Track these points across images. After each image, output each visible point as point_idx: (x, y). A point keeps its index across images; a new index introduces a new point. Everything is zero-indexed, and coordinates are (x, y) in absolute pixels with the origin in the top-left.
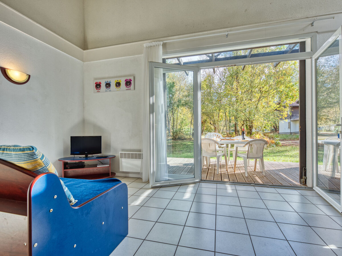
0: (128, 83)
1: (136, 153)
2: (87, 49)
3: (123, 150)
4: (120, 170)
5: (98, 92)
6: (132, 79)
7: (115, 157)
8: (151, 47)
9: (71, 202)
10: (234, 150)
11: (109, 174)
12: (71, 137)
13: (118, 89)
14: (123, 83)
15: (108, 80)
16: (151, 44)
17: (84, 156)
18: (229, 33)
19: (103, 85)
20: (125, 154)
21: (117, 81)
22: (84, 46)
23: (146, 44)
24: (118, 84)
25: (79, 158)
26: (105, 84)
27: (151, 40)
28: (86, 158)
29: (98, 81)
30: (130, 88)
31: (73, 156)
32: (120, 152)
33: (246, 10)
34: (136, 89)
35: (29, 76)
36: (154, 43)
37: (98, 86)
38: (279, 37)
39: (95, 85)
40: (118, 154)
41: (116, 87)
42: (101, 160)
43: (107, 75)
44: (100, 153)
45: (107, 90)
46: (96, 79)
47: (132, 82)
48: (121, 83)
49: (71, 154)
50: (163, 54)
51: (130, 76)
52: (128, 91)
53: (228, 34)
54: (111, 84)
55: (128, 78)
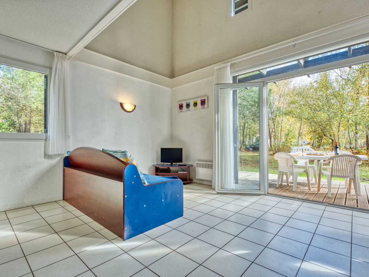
0: (203, 102)
1: (208, 163)
2: (174, 77)
3: (199, 160)
4: (197, 178)
5: (181, 111)
6: (206, 99)
7: (192, 166)
8: (220, 69)
9: (145, 183)
10: (329, 168)
11: (187, 179)
12: (161, 149)
13: (196, 108)
14: (199, 103)
15: (188, 101)
16: (220, 67)
17: (170, 163)
18: (296, 42)
19: (185, 106)
20: (200, 164)
21: (195, 102)
22: (172, 75)
23: (216, 67)
24: (195, 104)
25: (166, 165)
26: (186, 105)
27: (220, 63)
28: (172, 165)
29: (181, 103)
30: (204, 107)
31: (163, 163)
32: (196, 162)
33: (320, 12)
34: (209, 107)
35: (135, 106)
36: (223, 65)
37: (181, 106)
38: (359, 35)
39: (179, 106)
40: (194, 164)
41: (193, 107)
42: (182, 167)
43: (187, 97)
44: (182, 162)
45: (187, 109)
46: (180, 101)
47: (206, 101)
48: (197, 103)
49: (161, 162)
50: (231, 74)
51: (205, 96)
52: (203, 110)
53: (295, 44)
54: (190, 104)
55: (203, 98)
